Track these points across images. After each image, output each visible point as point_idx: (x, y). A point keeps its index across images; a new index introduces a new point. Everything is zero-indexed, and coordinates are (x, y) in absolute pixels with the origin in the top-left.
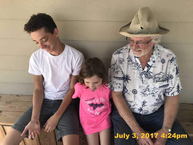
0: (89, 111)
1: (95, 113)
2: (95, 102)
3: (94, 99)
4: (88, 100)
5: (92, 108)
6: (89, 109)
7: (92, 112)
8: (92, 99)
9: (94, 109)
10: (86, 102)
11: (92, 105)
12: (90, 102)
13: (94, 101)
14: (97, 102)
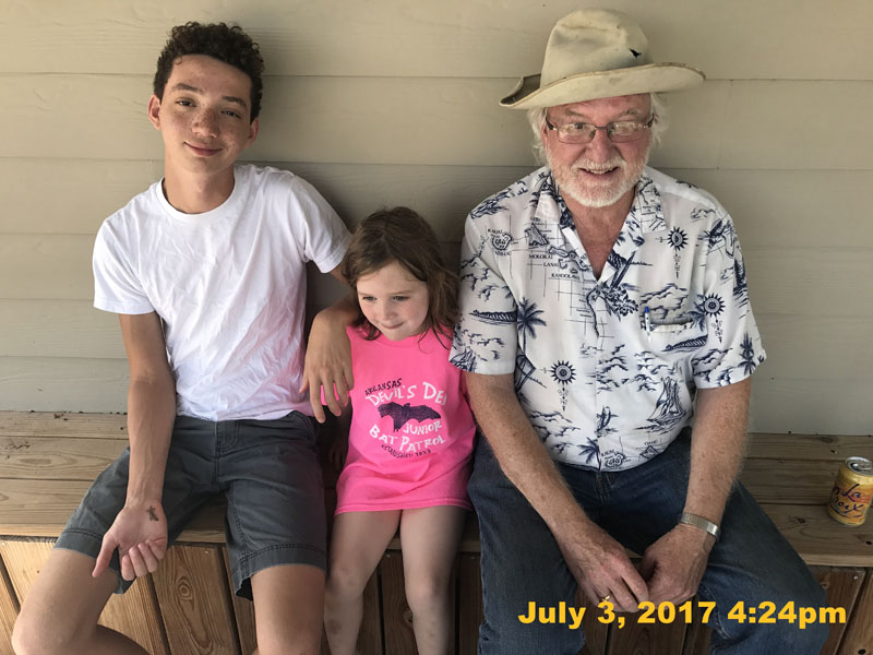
0: (376, 436)
1: (398, 442)
2: (400, 397)
3: (396, 384)
4: (377, 388)
5: (390, 420)
6: (375, 427)
7: (389, 440)
8: (390, 384)
9: (397, 426)
10: (369, 397)
11: (389, 409)
12: (381, 398)
13: (398, 395)
14: (409, 397)
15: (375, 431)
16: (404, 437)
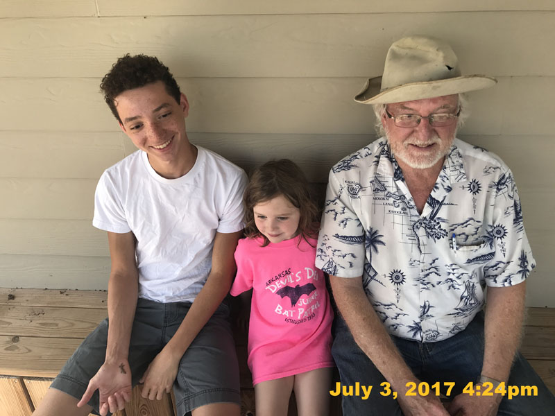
0: (280, 313)
1: (296, 314)
2: (292, 282)
3: (288, 272)
4: (274, 279)
5: (288, 300)
6: (279, 306)
7: (289, 313)
8: (284, 273)
9: (294, 302)
10: (268, 287)
11: (285, 291)
12: (279, 285)
13: (291, 281)
14: (297, 281)
15: (279, 309)
16: (299, 309)
